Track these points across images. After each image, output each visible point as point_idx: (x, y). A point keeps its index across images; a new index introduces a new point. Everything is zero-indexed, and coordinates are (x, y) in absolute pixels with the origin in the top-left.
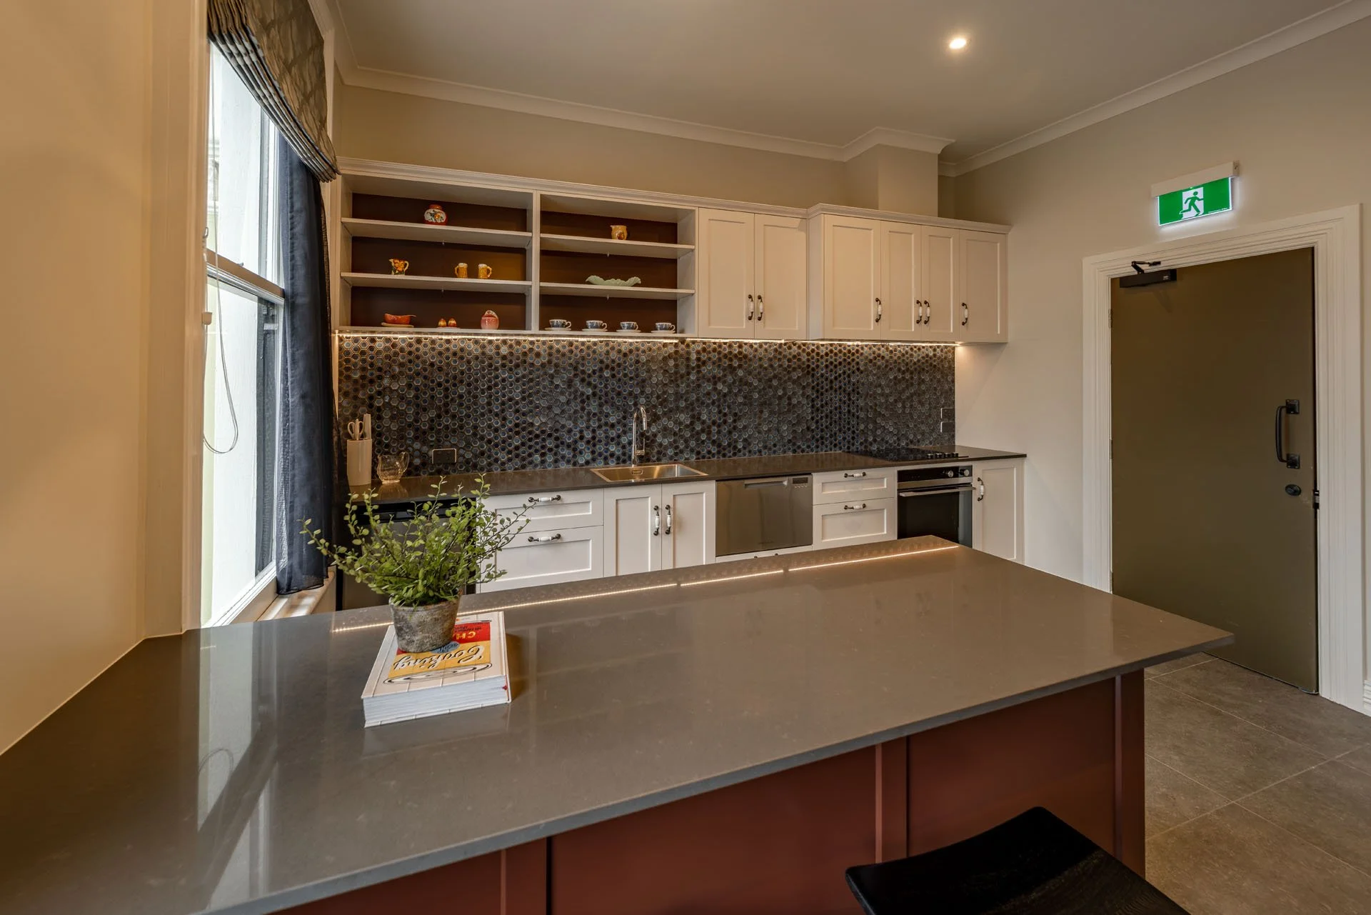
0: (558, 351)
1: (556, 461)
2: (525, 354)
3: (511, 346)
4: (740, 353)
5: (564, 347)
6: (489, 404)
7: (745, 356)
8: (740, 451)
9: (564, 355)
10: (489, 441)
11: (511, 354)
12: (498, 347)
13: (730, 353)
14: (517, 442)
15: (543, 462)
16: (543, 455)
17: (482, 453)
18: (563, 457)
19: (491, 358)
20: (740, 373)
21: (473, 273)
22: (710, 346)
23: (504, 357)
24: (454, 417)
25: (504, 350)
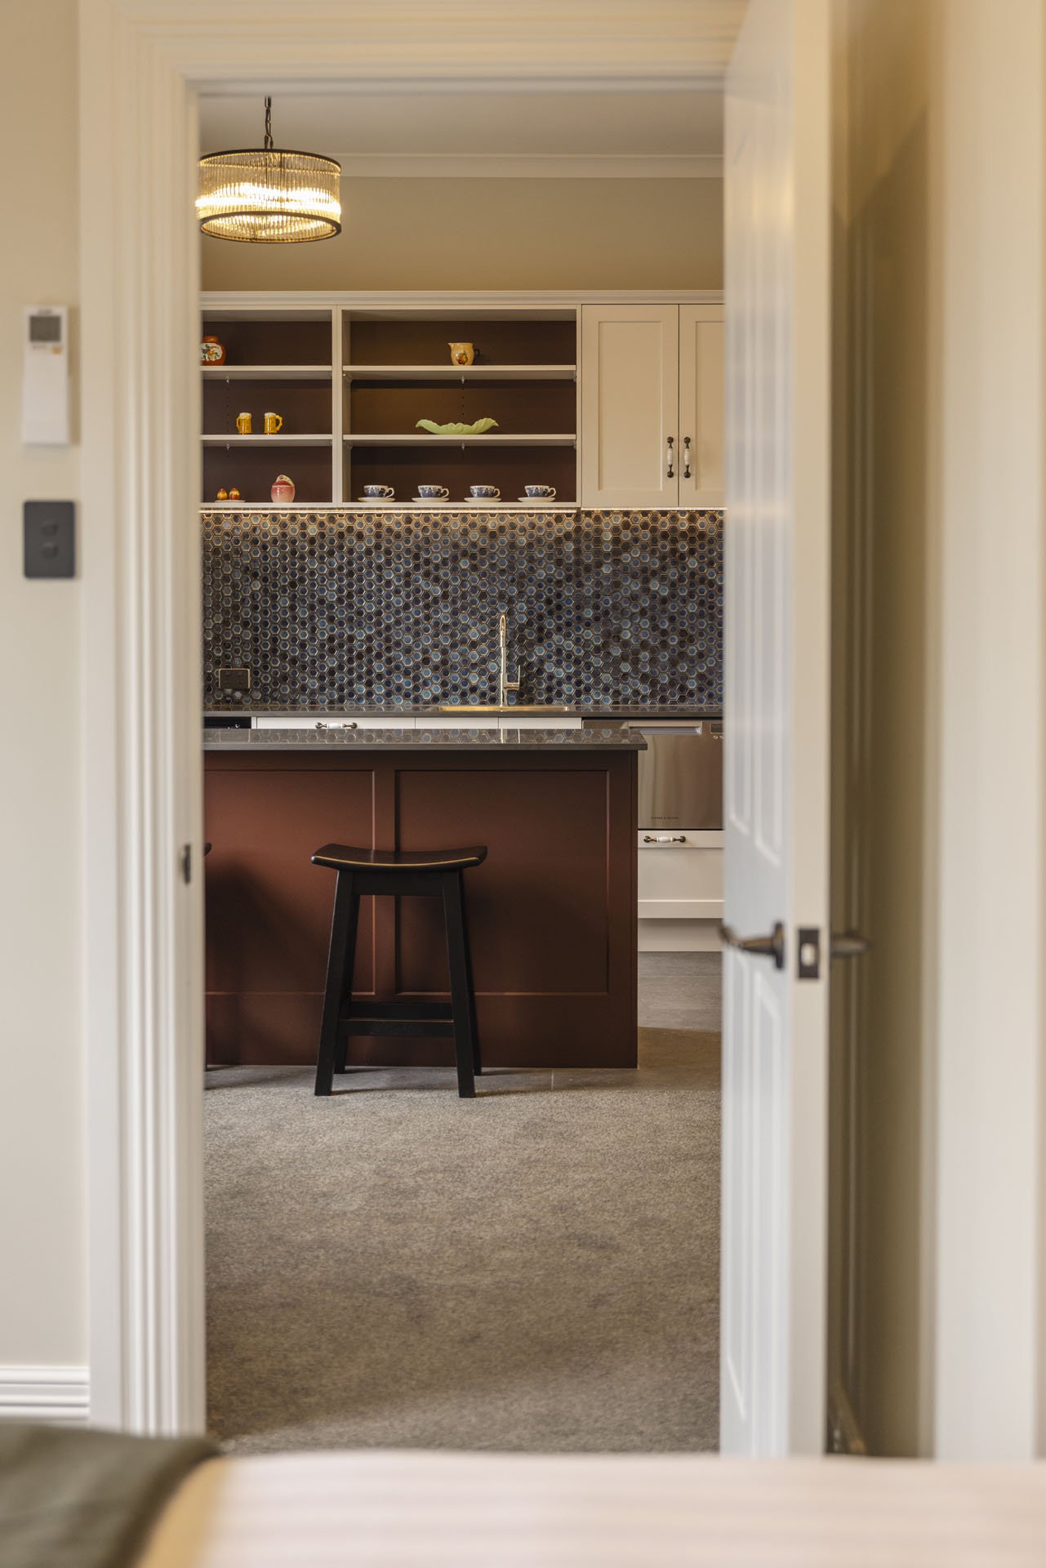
0: (389, 530)
1: (388, 694)
2: (341, 535)
3: (322, 524)
4: (692, 529)
5: (398, 524)
6: (293, 608)
7: (702, 535)
8: (691, 694)
9: (398, 536)
10: (294, 661)
11: (322, 535)
12: (304, 526)
13: (674, 529)
14: (331, 663)
15: (369, 694)
16: (369, 684)
17: (284, 678)
18: (399, 689)
19: (294, 542)
20: (693, 563)
21: (258, 426)
22: (636, 519)
23: (312, 541)
24: (245, 624)
25: (313, 530)
